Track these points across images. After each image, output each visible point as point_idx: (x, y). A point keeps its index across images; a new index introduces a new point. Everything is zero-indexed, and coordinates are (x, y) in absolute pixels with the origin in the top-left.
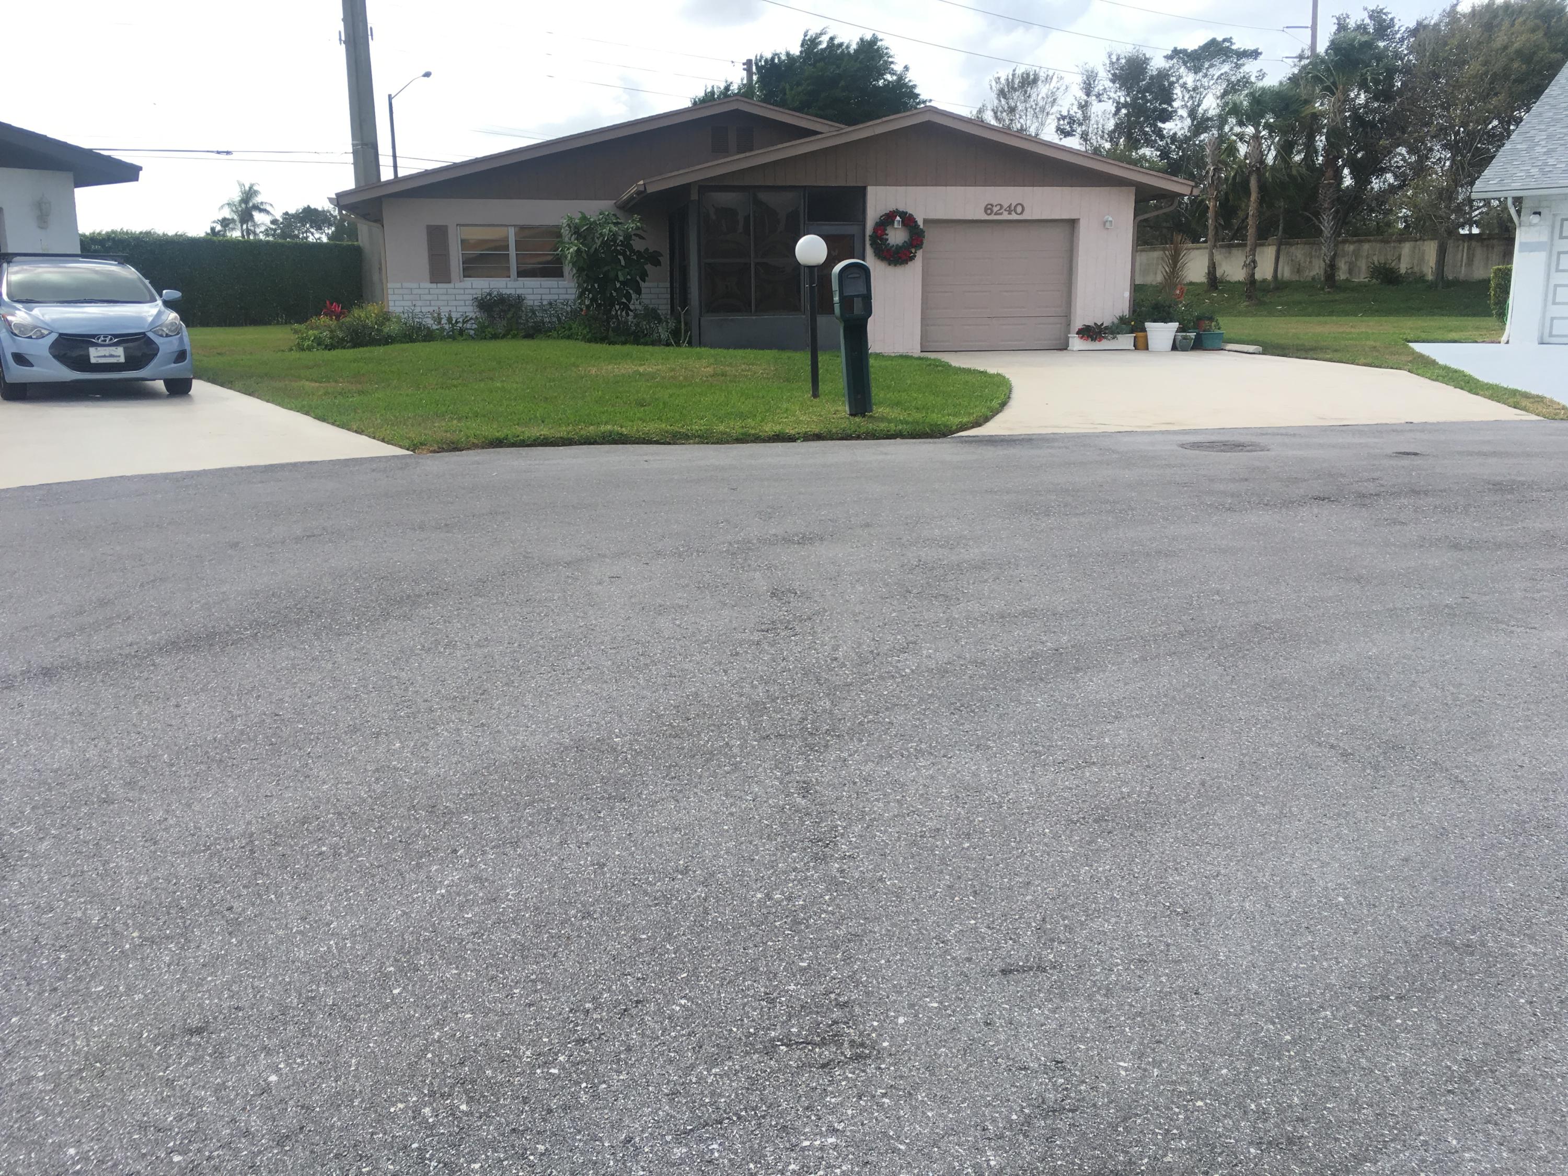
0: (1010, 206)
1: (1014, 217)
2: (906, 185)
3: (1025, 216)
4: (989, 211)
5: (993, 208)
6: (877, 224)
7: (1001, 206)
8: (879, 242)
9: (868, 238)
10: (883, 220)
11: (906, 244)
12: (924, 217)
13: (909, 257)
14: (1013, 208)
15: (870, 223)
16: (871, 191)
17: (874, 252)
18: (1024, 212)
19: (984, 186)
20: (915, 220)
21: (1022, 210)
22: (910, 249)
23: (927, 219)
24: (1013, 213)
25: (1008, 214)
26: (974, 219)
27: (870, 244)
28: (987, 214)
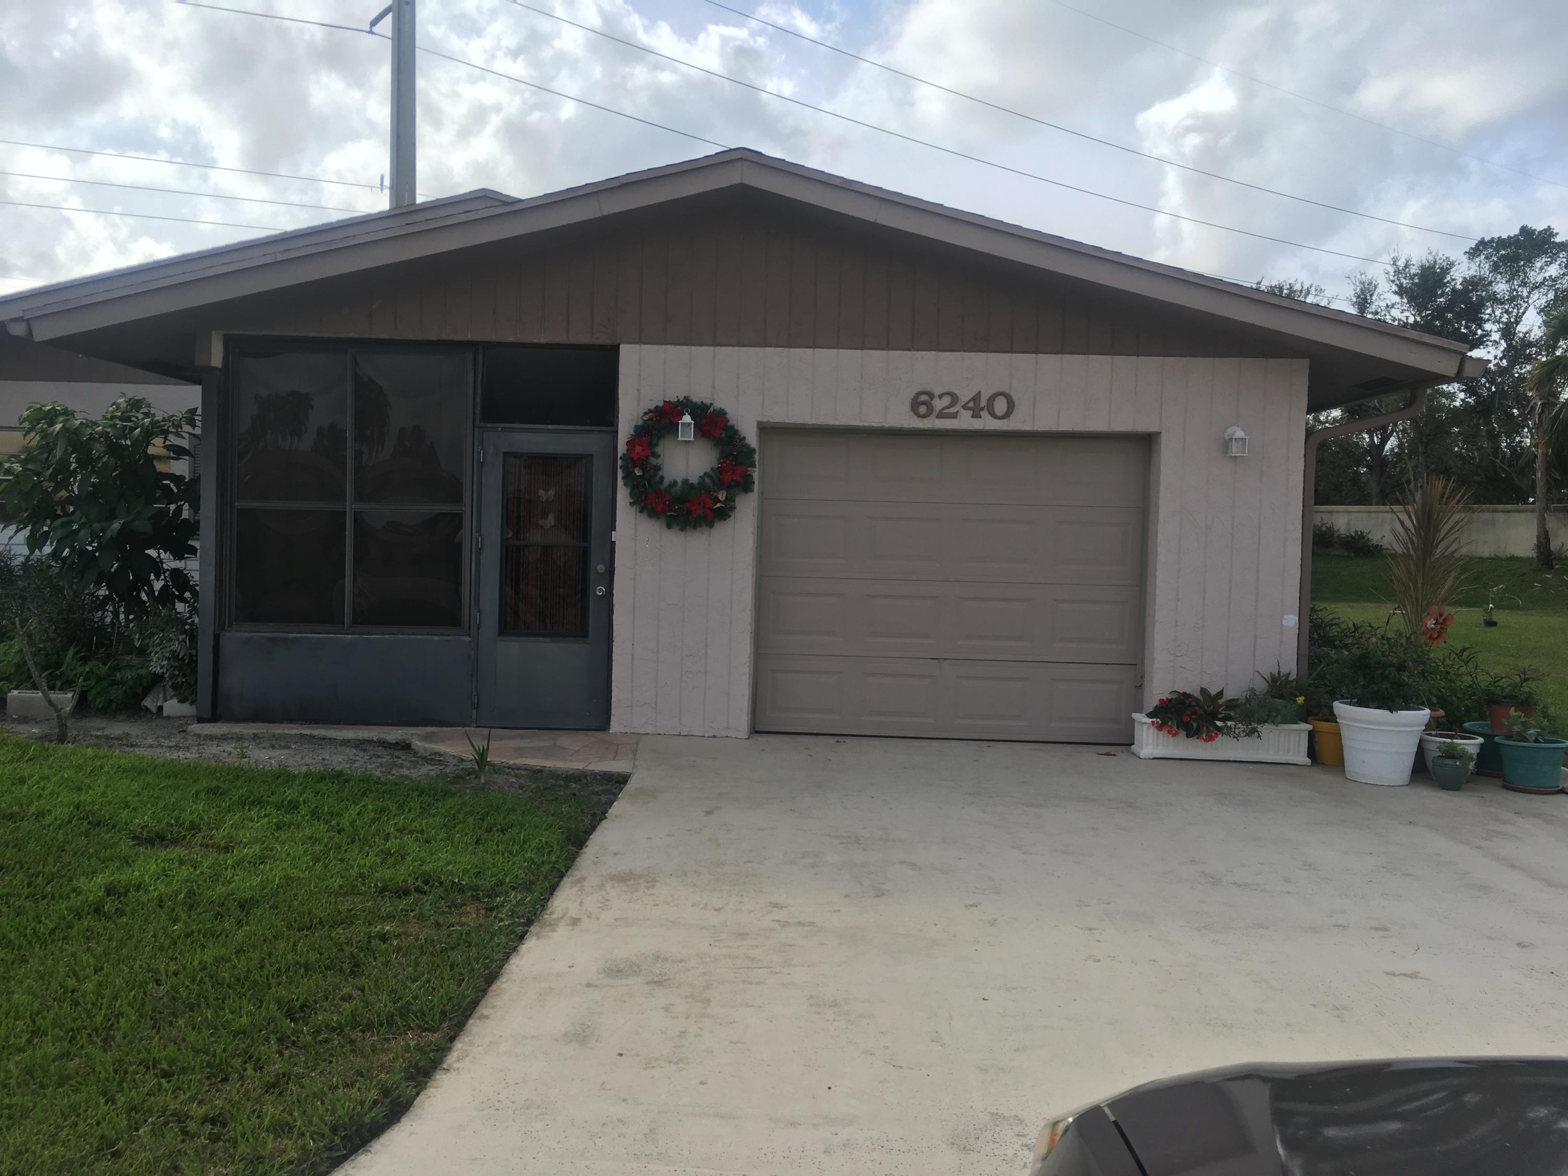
0: (976, 398)
1: (987, 423)
2: (715, 344)
3: (1015, 423)
4: (923, 410)
5: (933, 402)
6: (635, 431)
7: (954, 398)
8: (638, 472)
9: (619, 462)
10: (649, 422)
11: (707, 480)
12: (760, 419)
13: (712, 510)
14: (983, 403)
15: (625, 429)
16: (629, 355)
17: (631, 495)
18: (1015, 412)
19: (909, 350)
20: (729, 424)
21: (1008, 410)
22: (715, 491)
23: (768, 422)
24: (984, 413)
25: (973, 417)
26: (887, 426)
27: (623, 478)
28: (919, 416)
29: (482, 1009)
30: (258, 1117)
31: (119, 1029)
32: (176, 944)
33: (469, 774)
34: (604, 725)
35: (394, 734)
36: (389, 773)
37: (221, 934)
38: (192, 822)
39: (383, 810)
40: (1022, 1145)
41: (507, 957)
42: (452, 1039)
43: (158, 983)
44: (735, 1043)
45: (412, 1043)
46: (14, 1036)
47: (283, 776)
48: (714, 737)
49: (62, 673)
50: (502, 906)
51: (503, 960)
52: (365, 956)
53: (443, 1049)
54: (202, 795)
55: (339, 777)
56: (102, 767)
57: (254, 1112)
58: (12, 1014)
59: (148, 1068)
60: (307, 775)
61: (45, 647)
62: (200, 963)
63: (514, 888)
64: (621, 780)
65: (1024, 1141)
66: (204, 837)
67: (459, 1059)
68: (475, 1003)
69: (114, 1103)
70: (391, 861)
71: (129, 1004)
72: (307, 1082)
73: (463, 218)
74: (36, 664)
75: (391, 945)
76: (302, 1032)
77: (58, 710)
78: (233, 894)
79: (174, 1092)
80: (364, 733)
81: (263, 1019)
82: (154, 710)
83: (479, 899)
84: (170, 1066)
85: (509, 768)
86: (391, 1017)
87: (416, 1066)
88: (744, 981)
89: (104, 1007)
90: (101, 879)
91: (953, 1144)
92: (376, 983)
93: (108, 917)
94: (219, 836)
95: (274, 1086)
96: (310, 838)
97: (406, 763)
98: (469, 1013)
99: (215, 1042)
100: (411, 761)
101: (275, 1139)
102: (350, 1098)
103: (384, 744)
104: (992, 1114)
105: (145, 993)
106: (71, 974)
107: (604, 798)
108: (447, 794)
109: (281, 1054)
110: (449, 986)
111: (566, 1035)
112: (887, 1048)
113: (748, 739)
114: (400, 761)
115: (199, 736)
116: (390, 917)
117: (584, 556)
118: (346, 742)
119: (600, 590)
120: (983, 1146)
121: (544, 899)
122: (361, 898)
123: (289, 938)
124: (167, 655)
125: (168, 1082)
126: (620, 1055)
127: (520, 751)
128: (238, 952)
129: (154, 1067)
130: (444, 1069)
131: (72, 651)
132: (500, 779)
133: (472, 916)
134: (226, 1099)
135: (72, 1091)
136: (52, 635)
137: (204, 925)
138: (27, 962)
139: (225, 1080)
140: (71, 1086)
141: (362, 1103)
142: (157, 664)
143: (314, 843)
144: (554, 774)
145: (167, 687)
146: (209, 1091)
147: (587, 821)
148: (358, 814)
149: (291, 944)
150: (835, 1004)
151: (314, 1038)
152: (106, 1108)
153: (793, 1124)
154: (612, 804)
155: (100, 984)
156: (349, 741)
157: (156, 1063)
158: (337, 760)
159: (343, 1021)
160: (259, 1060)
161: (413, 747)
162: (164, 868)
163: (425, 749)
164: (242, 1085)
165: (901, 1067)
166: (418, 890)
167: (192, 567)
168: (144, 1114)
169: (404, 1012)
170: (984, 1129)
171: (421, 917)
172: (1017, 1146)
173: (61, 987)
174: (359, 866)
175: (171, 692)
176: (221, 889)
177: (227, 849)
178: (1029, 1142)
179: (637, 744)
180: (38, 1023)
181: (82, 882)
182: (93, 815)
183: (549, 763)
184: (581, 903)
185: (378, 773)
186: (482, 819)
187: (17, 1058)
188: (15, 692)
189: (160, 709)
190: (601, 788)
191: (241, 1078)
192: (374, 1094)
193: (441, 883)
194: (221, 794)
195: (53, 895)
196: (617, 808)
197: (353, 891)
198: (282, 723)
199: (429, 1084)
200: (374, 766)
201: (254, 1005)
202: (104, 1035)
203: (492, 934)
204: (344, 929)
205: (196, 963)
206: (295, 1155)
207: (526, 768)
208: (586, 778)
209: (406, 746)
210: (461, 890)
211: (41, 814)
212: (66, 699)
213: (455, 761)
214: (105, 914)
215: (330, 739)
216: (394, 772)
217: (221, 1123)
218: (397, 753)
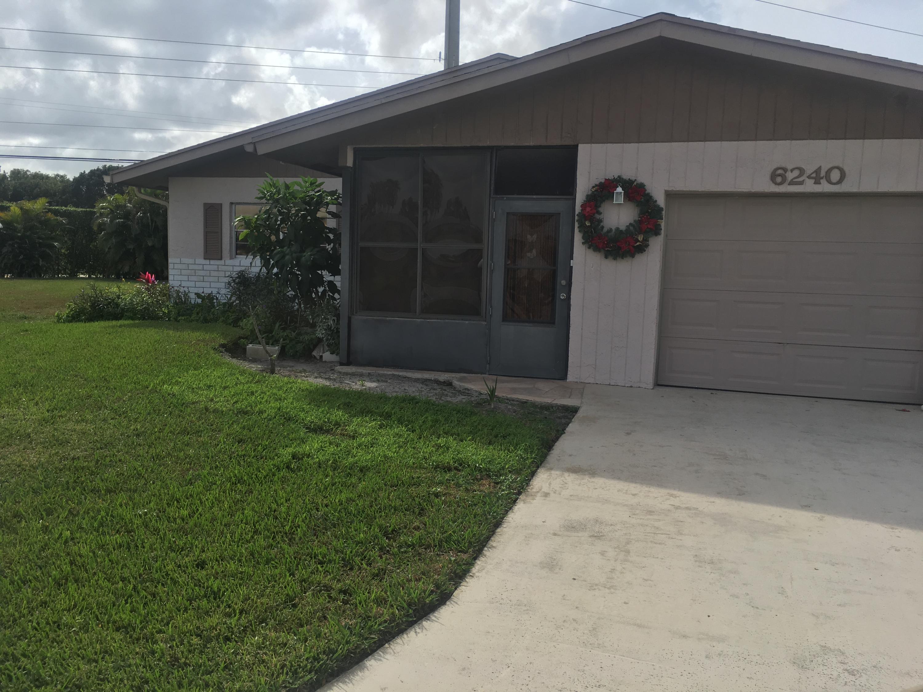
0: (817, 171)
1: (825, 187)
3: (846, 187)
4: (779, 179)
5: (787, 175)
6: (587, 198)
7: (802, 171)
8: (588, 224)
9: (576, 218)
10: (595, 193)
11: (631, 228)
12: (667, 189)
13: (634, 247)
14: (823, 174)
15: (580, 197)
16: (583, 150)
17: (583, 238)
18: (845, 180)
19: (771, 140)
20: (646, 192)
21: (841, 177)
22: (636, 235)
23: (672, 191)
24: (823, 181)
25: (814, 183)
26: (753, 191)
27: (578, 227)
28: (776, 184)
29: (493, 542)
30: (369, 593)
31: (297, 534)
32: (327, 489)
33: (485, 402)
34: (564, 376)
35: (443, 377)
36: (440, 399)
37: (350, 485)
38: (336, 421)
39: (437, 421)
40: (844, 670)
41: (506, 512)
42: (475, 559)
43: (317, 510)
44: (646, 580)
45: (453, 559)
46: (245, 533)
47: (383, 398)
48: (631, 387)
49: (273, 336)
50: (503, 481)
51: (504, 514)
52: (427, 505)
53: (470, 564)
54: (341, 406)
55: (413, 400)
56: (291, 388)
57: (366, 589)
58: (244, 521)
59: (312, 558)
60: (396, 398)
61: (265, 321)
62: (339, 501)
63: (510, 472)
64: (573, 411)
65: (845, 667)
66: (342, 430)
67: (479, 571)
68: (488, 538)
69: (294, 576)
70: (441, 451)
71: (303, 521)
72: (394, 575)
73: (486, 71)
74: (260, 331)
75: (441, 499)
76: (392, 546)
77: (271, 356)
78: (357, 463)
79: (324, 573)
80: (426, 375)
81: (372, 536)
82: (318, 358)
83: (490, 477)
84: (323, 558)
85: (507, 400)
86: (441, 541)
87: (455, 572)
88: (651, 542)
89: (290, 521)
90: (290, 450)
91: (795, 663)
92: (433, 521)
93: (293, 471)
94: (351, 428)
95: (377, 575)
96: (397, 435)
97: (449, 394)
98: (485, 544)
99: (347, 547)
100: (453, 393)
101: (377, 606)
102: (418, 588)
103: (437, 382)
104: (822, 646)
105: (311, 515)
106: (274, 502)
107: (563, 421)
108: (472, 413)
109: (381, 558)
110: (473, 527)
111: (541, 563)
112: (748, 594)
113: (653, 389)
114: (446, 393)
115: (340, 373)
116: (441, 483)
117: (554, 275)
118: (417, 380)
119: (563, 296)
120: (816, 667)
121: (528, 479)
122: (425, 471)
123: (386, 491)
124: (325, 327)
125: (322, 567)
126: (574, 579)
127: (514, 390)
128: (359, 496)
129: (315, 557)
130: (471, 576)
131: (278, 325)
132: (502, 406)
133: (486, 486)
134: (352, 580)
135: (273, 567)
136: (268, 315)
137: (342, 479)
138: (252, 492)
139: (351, 569)
140: (272, 564)
141: (424, 592)
142: (320, 333)
143: (399, 437)
144: (534, 405)
145: (325, 345)
146: (343, 574)
147: (553, 434)
148: (423, 422)
149: (387, 495)
150: (712, 562)
151: (399, 550)
152: (290, 579)
153: (685, 636)
154: (568, 425)
155: (288, 507)
156: (418, 379)
157: (316, 556)
158: (412, 390)
159: (414, 541)
160: (369, 559)
161: (454, 384)
162: (321, 446)
163: (460, 386)
164: (360, 573)
165: (757, 608)
166: (456, 469)
167: (337, 280)
168: (309, 584)
169: (448, 540)
170: (817, 656)
171: (458, 485)
172: (840, 670)
173: (269, 508)
174: (423, 452)
175: (326, 348)
176: (351, 460)
177: (354, 438)
178: (849, 668)
179: (583, 389)
180: (257, 527)
181: (281, 451)
182: (287, 414)
183: (531, 398)
184: (550, 484)
185: (434, 399)
186: (492, 430)
187: (246, 546)
188: (250, 345)
189: (321, 357)
190: (562, 415)
191: (360, 568)
192: (431, 587)
193: (469, 466)
194: (351, 406)
195: (266, 457)
196: (571, 428)
197: (421, 467)
198: (383, 367)
199: (462, 584)
200: (432, 394)
201: (367, 528)
202: (290, 537)
203: (498, 498)
204: (415, 488)
205: (337, 501)
206: (388, 618)
207: (518, 400)
208: (552, 408)
209: (449, 384)
210: (480, 470)
211: (261, 412)
212: (275, 350)
213: (477, 394)
214: (291, 469)
215: (408, 378)
216: (443, 399)
217: (349, 593)
218: (444, 388)
